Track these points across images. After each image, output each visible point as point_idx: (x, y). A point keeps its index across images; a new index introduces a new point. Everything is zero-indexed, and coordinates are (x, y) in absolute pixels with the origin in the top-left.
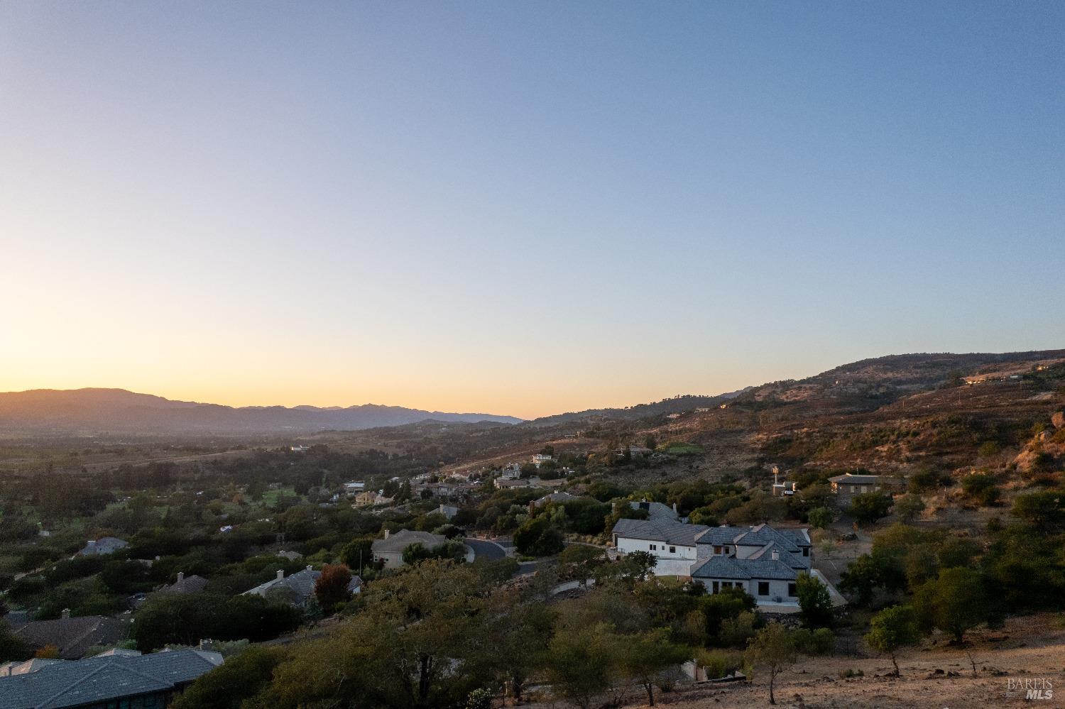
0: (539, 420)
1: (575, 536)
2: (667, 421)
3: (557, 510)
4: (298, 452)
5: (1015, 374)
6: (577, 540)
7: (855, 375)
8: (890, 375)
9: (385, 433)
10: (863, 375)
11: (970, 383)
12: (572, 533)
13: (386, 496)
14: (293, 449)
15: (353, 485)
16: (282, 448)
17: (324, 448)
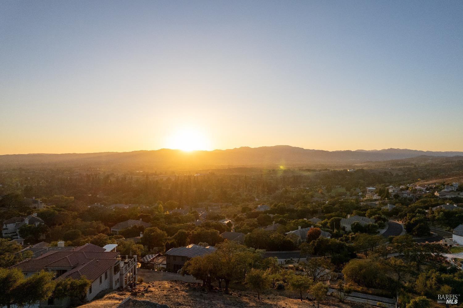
1: (448, 228)
3: (439, 213)
4: (351, 172)
6: (449, 231)
9: (395, 163)
12: (447, 226)
13: (379, 195)
14: (348, 171)
15: (371, 188)
16: (344, 170)
17: (362, 170)
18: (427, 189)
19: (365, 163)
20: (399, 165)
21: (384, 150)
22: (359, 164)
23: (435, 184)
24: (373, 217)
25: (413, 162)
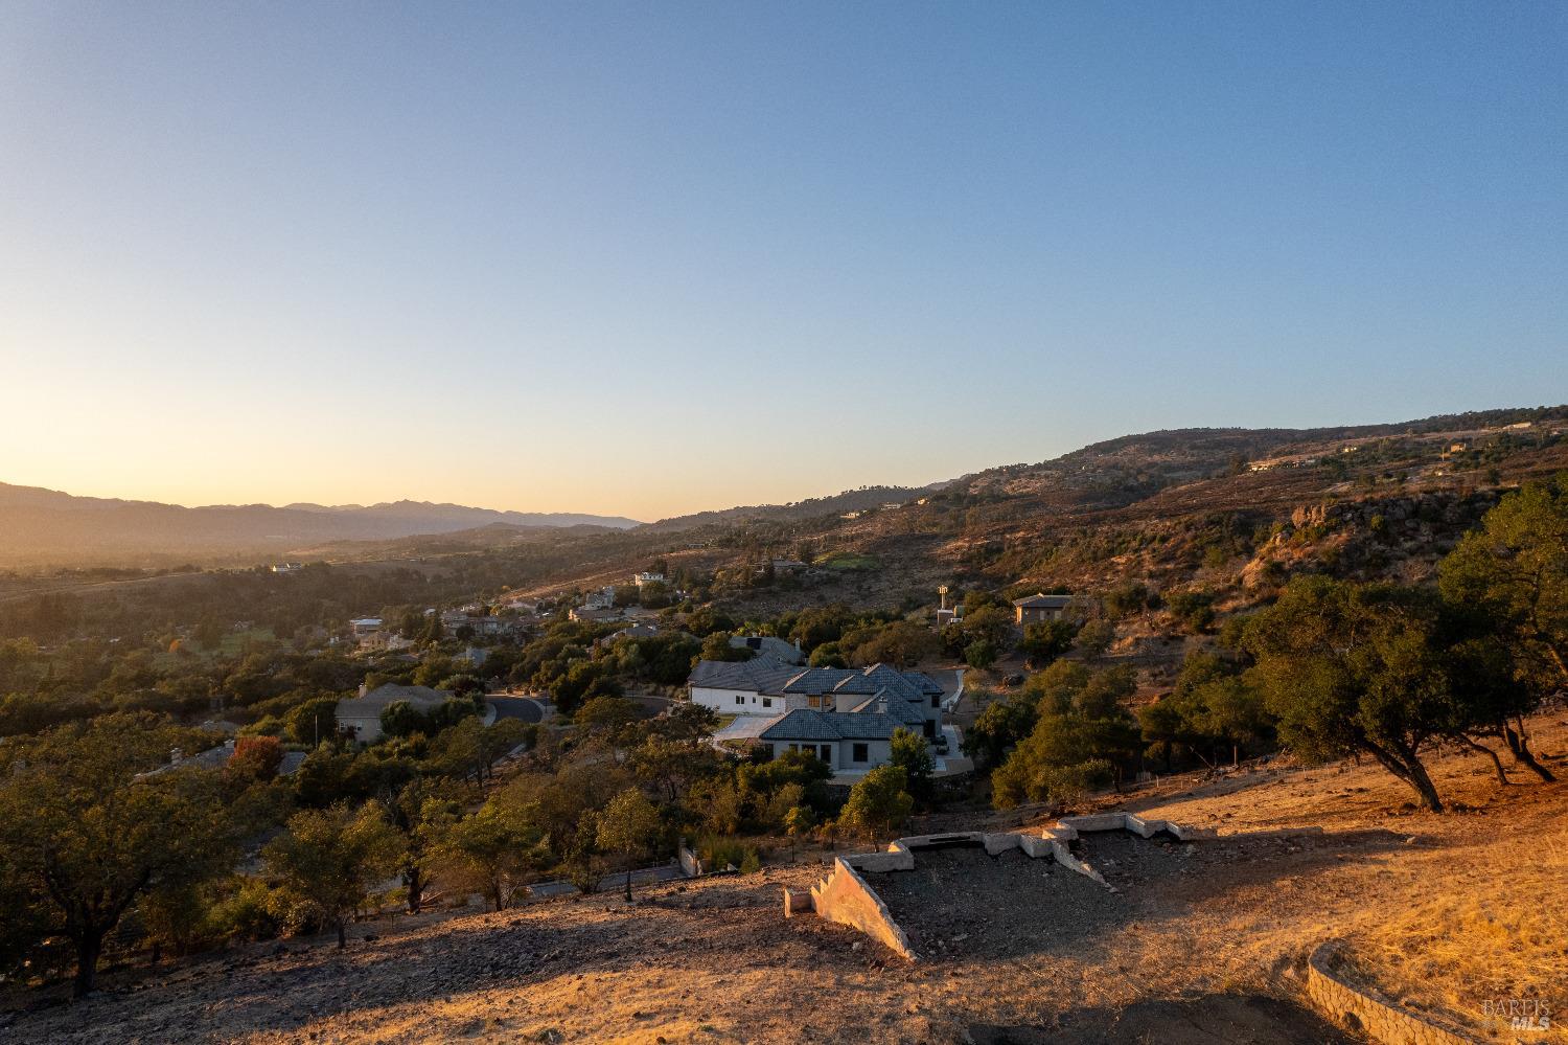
0: (661, 523)
1: (652, 687)
2: (840, 523)
3: (627, 649)
4: (284, 574)
5: (1311, 459)
7: (1109, 458)
8: (1156, 458)
9: (426, 545)
10: (1120, 457)
11: (1255, 469)
12: (648, 683)
13: (406, 637)
14: (274, 569)
15: (365, 622)
16: (259, 569)
17: (322, 567)
18: (541, 609)
19: (324, 545)
20: (436, 550)
21: (383, 507)
22: (302, 549)
23: (556, 594)
24: (443, 683)
25: (478, 542)
